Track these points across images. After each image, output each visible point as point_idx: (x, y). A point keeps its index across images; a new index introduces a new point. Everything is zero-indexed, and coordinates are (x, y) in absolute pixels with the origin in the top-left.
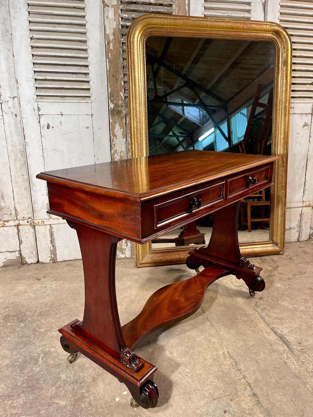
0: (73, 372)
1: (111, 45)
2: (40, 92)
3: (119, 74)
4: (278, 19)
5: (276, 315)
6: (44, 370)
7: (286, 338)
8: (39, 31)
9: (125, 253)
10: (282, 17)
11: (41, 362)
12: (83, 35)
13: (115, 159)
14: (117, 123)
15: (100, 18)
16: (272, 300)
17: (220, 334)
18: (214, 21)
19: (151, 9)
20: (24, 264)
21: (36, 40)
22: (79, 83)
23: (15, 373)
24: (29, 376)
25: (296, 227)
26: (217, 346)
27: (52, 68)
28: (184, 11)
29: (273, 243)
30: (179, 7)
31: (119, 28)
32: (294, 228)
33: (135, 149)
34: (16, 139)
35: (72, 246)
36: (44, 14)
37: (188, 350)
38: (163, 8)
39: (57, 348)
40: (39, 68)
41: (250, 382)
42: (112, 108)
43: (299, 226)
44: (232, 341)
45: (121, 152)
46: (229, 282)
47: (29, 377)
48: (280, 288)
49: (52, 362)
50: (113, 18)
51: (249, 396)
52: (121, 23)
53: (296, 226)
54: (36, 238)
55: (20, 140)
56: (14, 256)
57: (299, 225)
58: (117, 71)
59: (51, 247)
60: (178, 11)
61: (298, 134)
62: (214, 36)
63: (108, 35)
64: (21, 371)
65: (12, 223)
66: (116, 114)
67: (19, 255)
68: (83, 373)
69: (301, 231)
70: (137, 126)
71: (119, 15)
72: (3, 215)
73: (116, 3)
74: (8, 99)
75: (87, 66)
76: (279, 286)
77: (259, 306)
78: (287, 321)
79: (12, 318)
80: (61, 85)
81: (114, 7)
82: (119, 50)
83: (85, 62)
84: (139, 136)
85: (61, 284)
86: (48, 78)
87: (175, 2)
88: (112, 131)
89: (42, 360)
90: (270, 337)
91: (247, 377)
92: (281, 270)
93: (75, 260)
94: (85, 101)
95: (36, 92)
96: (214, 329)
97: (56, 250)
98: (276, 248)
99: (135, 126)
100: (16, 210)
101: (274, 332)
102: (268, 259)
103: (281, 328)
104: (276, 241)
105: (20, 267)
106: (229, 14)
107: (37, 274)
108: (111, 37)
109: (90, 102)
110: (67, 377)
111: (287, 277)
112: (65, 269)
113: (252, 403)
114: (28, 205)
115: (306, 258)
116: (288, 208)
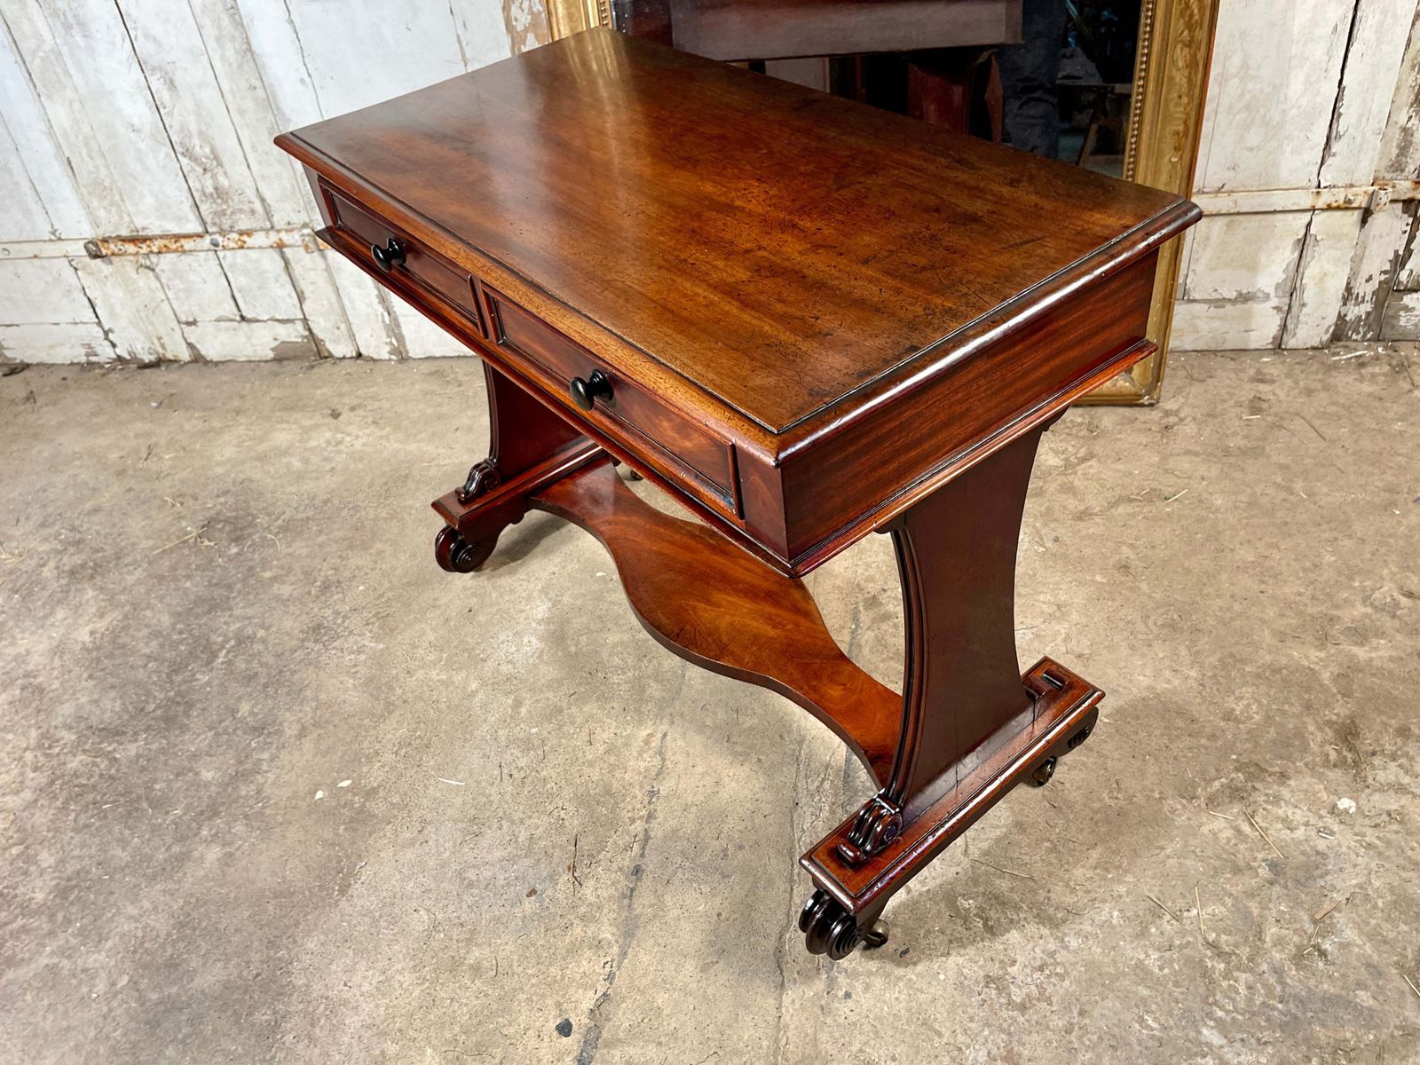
6: (215, 684)
11: (220, 660)
20: (326, 358)
24: (179, 691)
25: (1273, 295)
26: (649, 711)
32: (1260, 295)
37: (565, 706)
39: (273, 629)
41: (652, 834)
43: (1288, 289)
44: (702, 704)
47: (177, 694)
49: (243, 666)
53: (1271, 290)
54: (337, 288)
56: (294, 334)
57: (1289, 284)
59: (382, 313)
64: (169, 675)
65: (258, 239)
67: (307, 333)
69: (1294, 309)
72: (233, 213)
79: (220, 526)
85: (381, 437)
89: (226, 656)
91: (655, 818)
92: (1086, 474)
93: (459, 357)
97: (398, 326)
98: (1120, 383)
105: (314, 366)
107: (341, 395)
111: (1081, 508)
112: (418, 387)
113: (612, 891)
114: (292, 186)
115: (1235, 434)
116: (1239, 214)
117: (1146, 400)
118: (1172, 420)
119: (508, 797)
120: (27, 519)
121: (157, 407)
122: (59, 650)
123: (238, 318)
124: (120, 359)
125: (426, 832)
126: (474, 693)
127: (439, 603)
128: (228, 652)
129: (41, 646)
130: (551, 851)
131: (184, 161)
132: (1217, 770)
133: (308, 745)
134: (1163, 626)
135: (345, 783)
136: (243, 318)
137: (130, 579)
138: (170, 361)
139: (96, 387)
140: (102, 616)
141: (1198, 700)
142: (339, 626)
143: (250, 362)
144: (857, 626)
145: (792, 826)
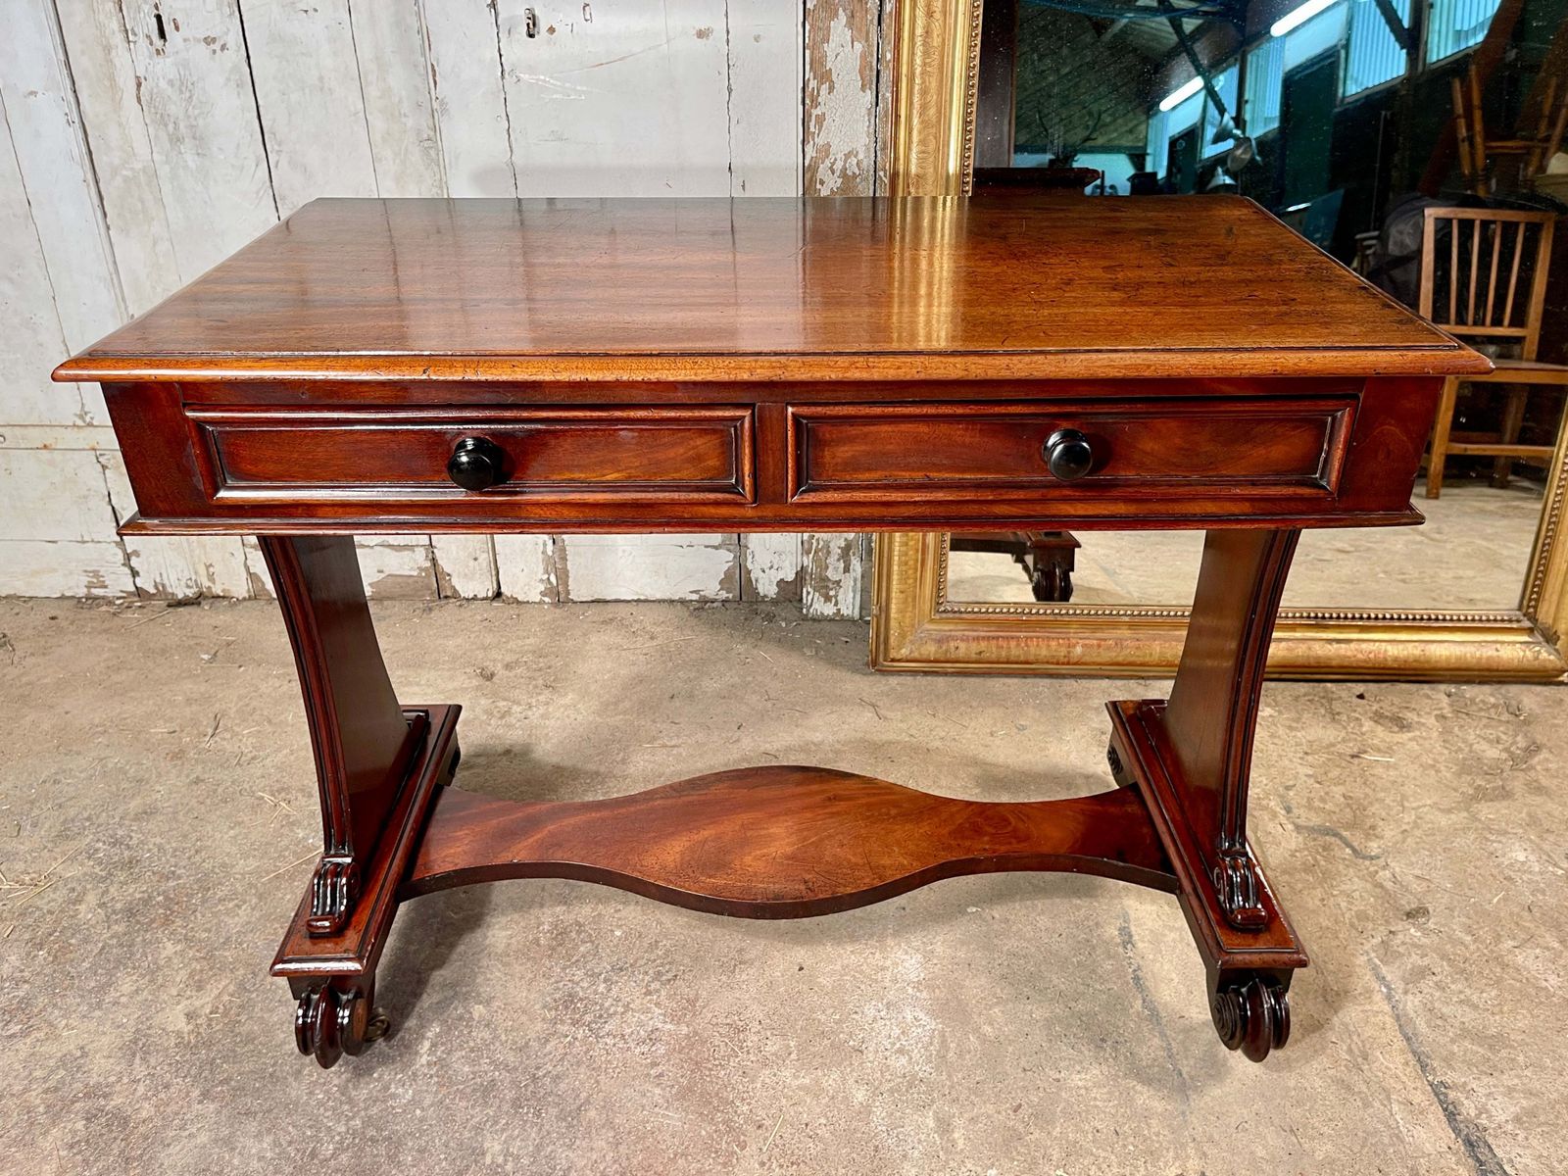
0: (533, 1135)
5: (1474, 1015)
6: (427, 1102)
7: (1496, 1151)
9: (836, 596)
11: (424, 1060)
13: (818, 186)
14: (836, 15)
16: (1469, 930)
17: (1184, 1071)
20: (446, 597)
23: (321, 1096)
24: (370, 1117)
26: (1158, 1134)
29: (1530, 631)
33: (908, 148)
34: (401, 82)
35: (628, 548)
37: (1021, 1128)
39: (496, 1004)
44: (1233, 1121)
45: (847, 156)
46: (1272, 804)
47: (368, 1122)
48: (1523, 868)
49: (466, 1069)
55: (417, 88)
56: (408, 565)
59: (544, 545)
67: (428, 564)
68: (570, 1147)
70: (928, 33)
76: (1521, 857)
77: (1401, 955)
78: (1521, 1058)
84: (934, 85)
85: (567, 707)
88: (812, 53)
90: (1421, 1134)
92: (1547, 770)
93: (638, 601)
96: (1156, 1041)
98: (1544, 655)
99: (919, 31)
101: (1445, 1110)
102: (1492, 700)
103: (1482, 1091)
104: (1550, 621)
105: (430, 609)
107: (485, 649)
110: (507, 1154)
112: (594, 639)
120: (35, 825)
121: (210, 661)
122: (137, 1047)
124: (140, 592)
126: (866, 1110)
128: (434, 1045)
129: (105, 1040)
137: (234, 924)
138: (219, 597)
139: (106, 631)
140: (200, 987)
142: (604, 996)
144: (1388, 987)
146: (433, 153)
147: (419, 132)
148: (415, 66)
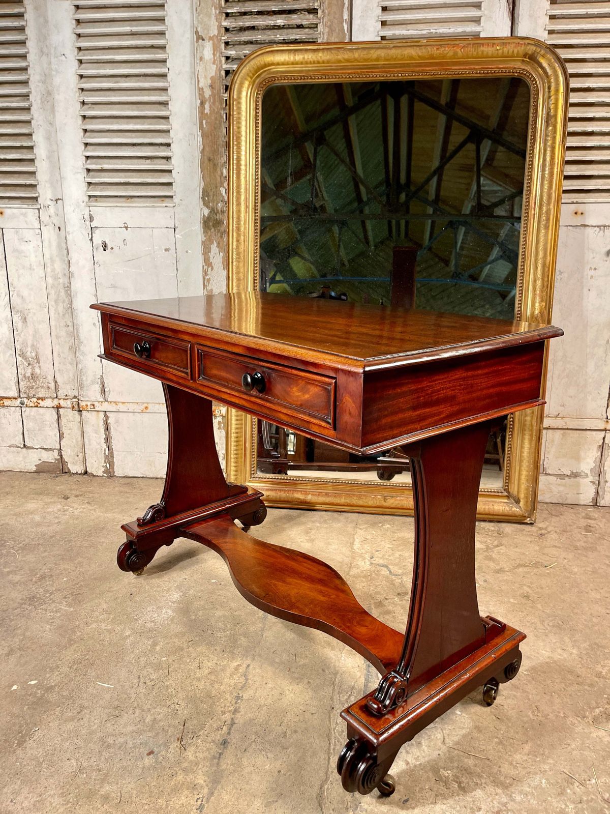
1: (207, 106)
2: (93, 191)
3: (219, 156)
4: (545, 29)
8: (97, 90)
10: (552, 24)
12: (163, 93)
14: (213, 242)
15: (191, 61)
17: (265, 635)
18: (394, 47)
19: (278, 36)
20: (66, 473)
21: (90, 105)
22: (156, 174)
25: (589, 474)
26: (239, 652)
27: (112, 151)
28: (339, 34)
29: (508, 497)
30: (330, 27)
31: (221, 76)
32: (583, 474)
34: (59, 266)
35: (139, 453)
36: (104, 63)
37: (185, 647)
38: (300, 33)
40: (93, 151)
41: (236, 721)
42: (207, 215)
43: (597, 472)
44: (273, 650)
46: (366, 556)
50: (211, 59)
51: (213, 741)
52: (225, 66)
53: (588, 472)
54: (83, 432)
55: (64, 269)
56: (51, 457)
57: (597, 469)
58: (215, 152)
59: (105, 450)
60: (329, 35)
61: (595, 269)
62: (394, 76)
63: (202, 89)
65: (48, 403)
66: (213, 226)
67: (59, 457)
69: (602, 483)
71: (221, 53)
72: (37, 388)
73: (216, 33)
74: (49, 203)
75: (168, 145)
77: (384, 607)
80: (126, 177)
81: (213, 40)
82: (221, 113)
83: (164, 138)
85: (91, 510)
86: (106, 167)
87: (323, 18)
88: (205, 256)
91: (239, 712)
92: (498, 553)
93: (143, 477)
94: (164, 205)
95: (88, 191)
96: (261, 625)
97: (112, 457)
98: (514, 509)
100: (56, 382)
102: (493, 528)
104: (516, 493)
105: (58, 477)
106: (432, 31)
107: (71, 490)
108: (208, 93)
109: (172, 205)
111: (498, 567)
112: (116, 489)
113: (206, 754)
114: (74, 376)
115: (579, 540)
116: (568, 429)
117: (528, 521)
118: (543, 532)
119: (142, 696)
123: (22, 446)
125: (83, 713)
126: (127, 637)
127: (112, 589)
130: (166, 728)
131: (19, 358)
132: (596, 702)
133: (13, 660)
134: (553, 626)
135: (33, 682)
136: (25, 446)
141: (580, 666)
142: (47, 597)
143: (21, 472)
145: (330, 721)
146: (69, 292)
147: (64, 284)
148: (64, 261)
